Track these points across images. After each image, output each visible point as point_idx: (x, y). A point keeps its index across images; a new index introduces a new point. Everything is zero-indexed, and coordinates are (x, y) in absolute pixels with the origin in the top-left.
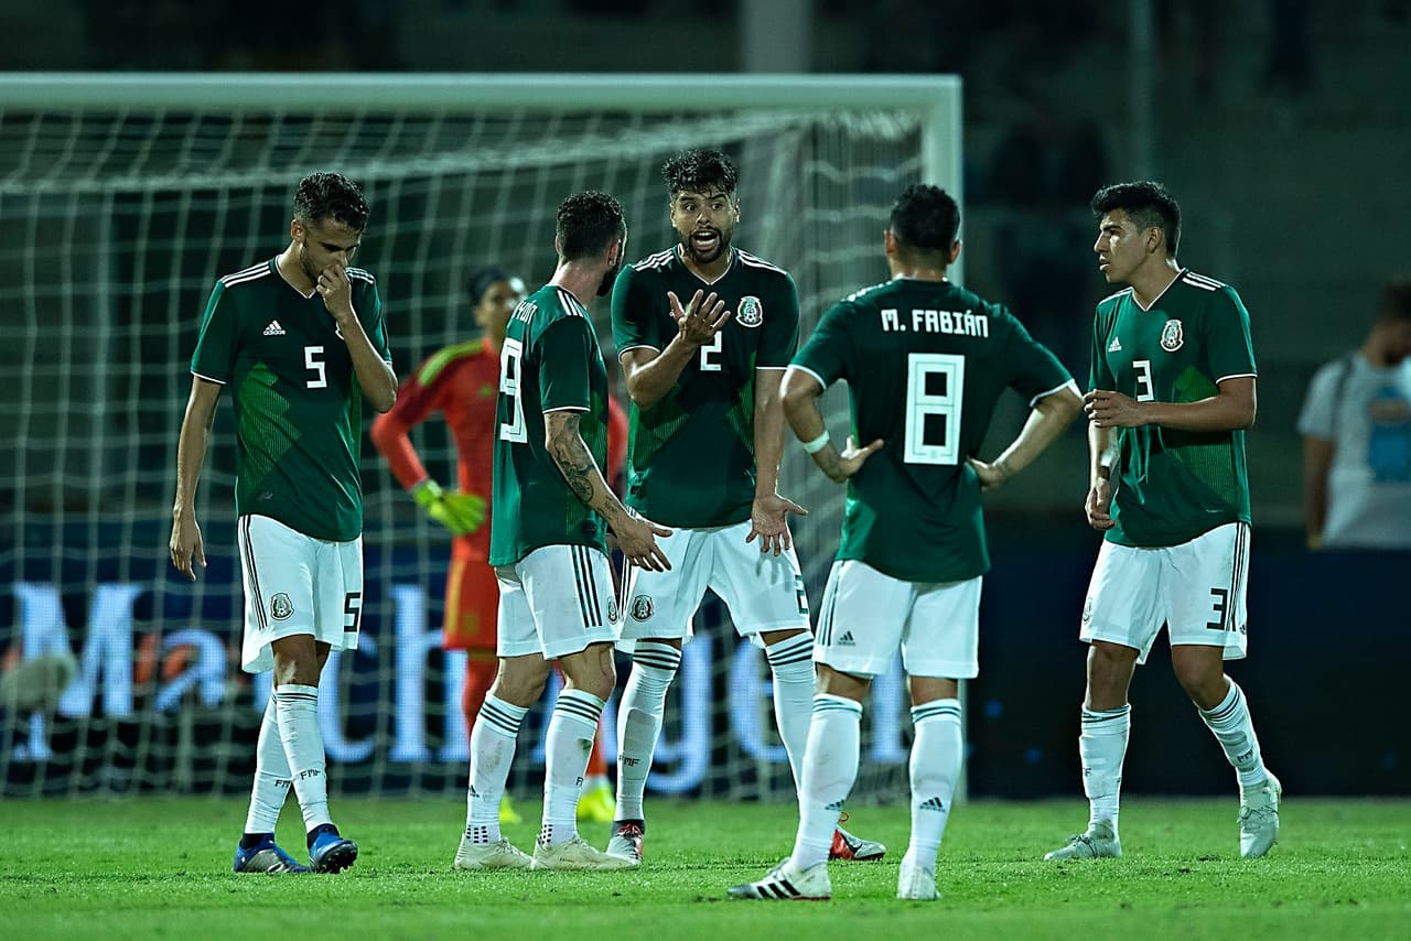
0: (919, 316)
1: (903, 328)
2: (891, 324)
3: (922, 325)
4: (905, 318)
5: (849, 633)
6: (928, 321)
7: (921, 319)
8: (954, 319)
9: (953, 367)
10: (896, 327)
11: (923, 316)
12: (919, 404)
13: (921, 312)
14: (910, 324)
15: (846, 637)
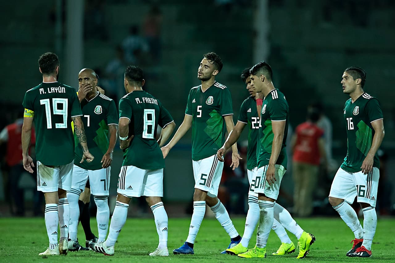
0: (144, 99)
1: (142, 102)
2: (138, 102)
3: (145, 101)
4: (141, 100)
5: (130, 186)
6: (146, 100)
7: (144, 100)
8: (151, 100)
9: (152, 112)
10: (140, 103)
11: (145, 99)
12: (147, 123)
13: (144, 98)
14: (143, 102)
15: (129, 187)
